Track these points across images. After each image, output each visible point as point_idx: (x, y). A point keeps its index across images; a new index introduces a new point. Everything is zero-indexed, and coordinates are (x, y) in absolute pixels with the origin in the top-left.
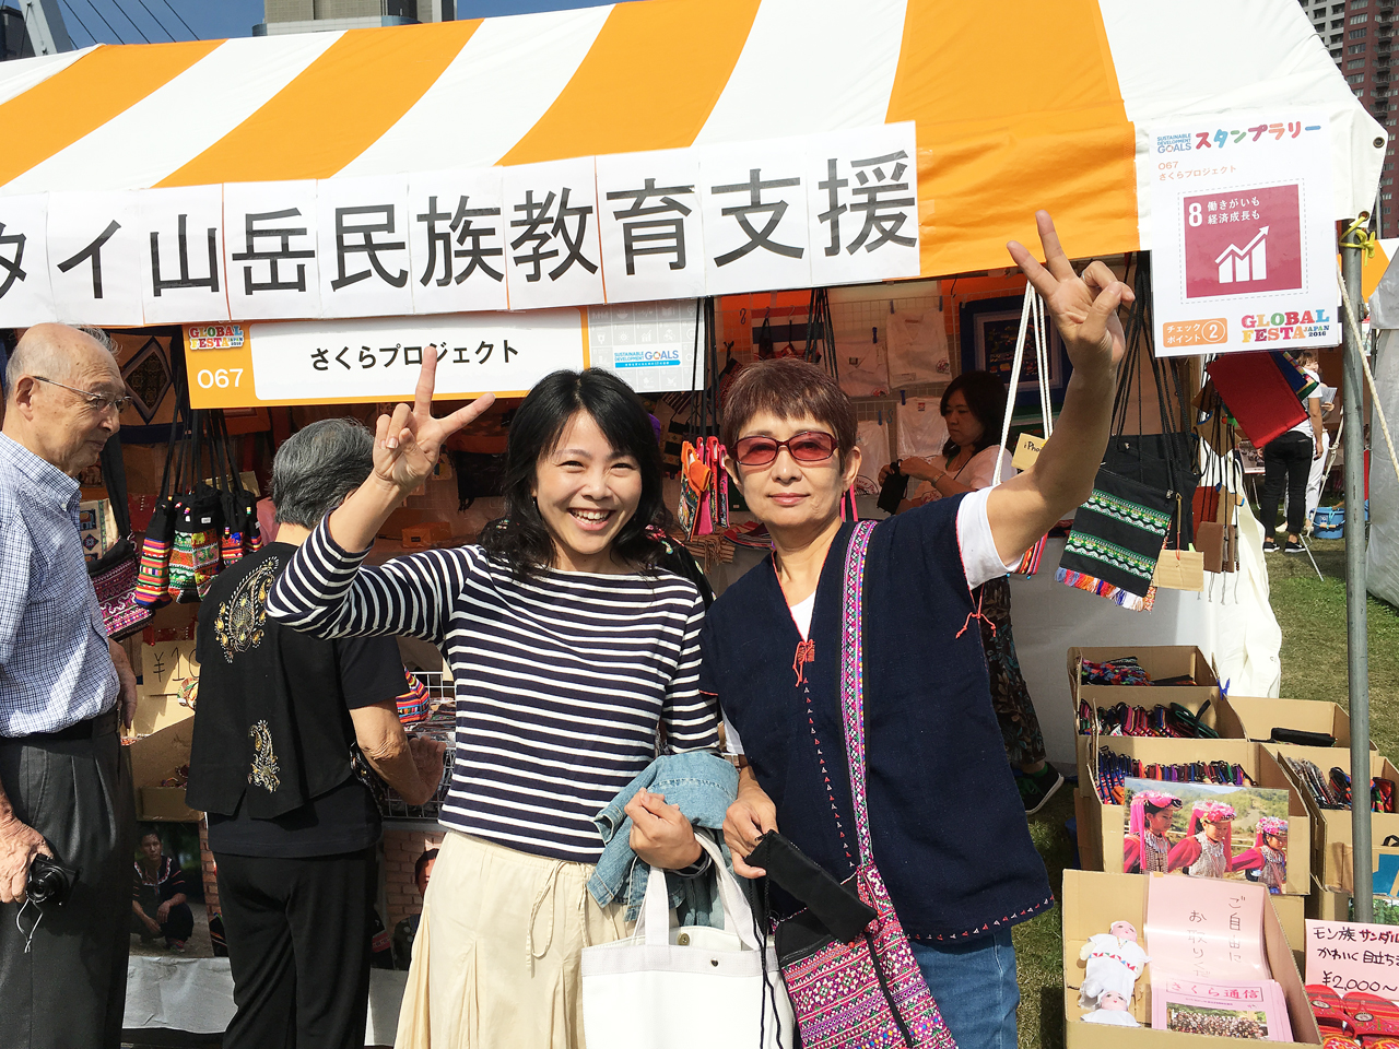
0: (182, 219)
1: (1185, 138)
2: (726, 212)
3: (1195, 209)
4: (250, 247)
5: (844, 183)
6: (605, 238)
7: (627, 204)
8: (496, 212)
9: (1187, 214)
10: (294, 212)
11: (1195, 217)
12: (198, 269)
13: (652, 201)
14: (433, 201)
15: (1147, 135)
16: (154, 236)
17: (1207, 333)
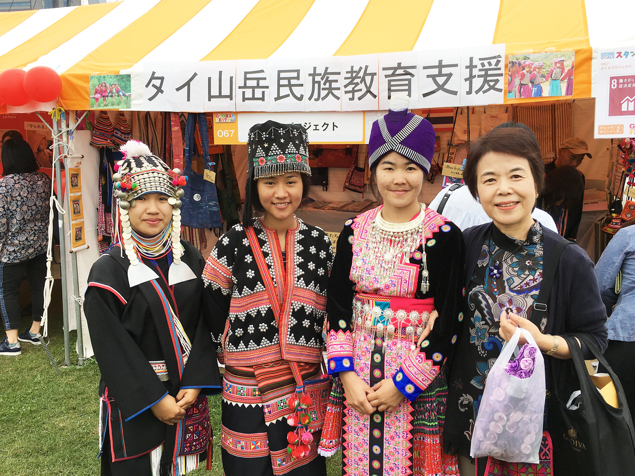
0: (220, 73)
1: (612, 54)
2: (428, 76)
3: (614, 82)
4: (245, 84)
5: (476, 67)
6: (380, 85)
7: (390, 72)
8: (339, 73)
9: (611, 84)
10: (262, 71)
11: (614, 85)
12: (226, 91)
13: (399, 72)
14: (315, 68)
15: (597, 52)
16: (210, 79)
17: (616, 130)
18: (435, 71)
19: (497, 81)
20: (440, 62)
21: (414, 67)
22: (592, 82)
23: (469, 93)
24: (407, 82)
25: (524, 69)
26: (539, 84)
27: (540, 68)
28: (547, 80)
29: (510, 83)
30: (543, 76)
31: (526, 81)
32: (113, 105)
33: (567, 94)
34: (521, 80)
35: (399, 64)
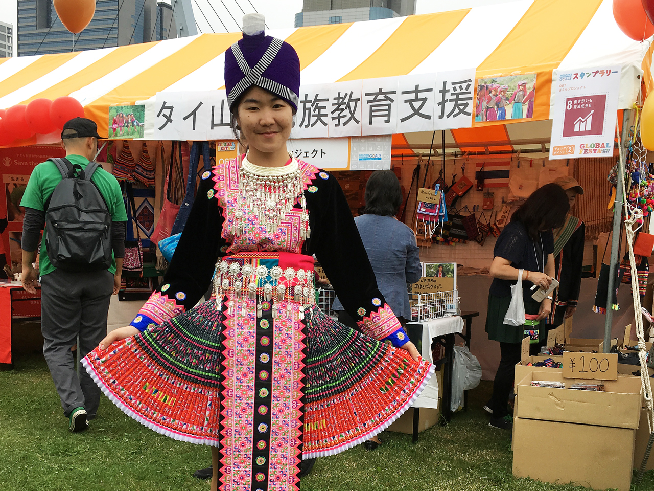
0: (223, 101)
1: (569, 75)
2: (406, 101)
5: (448, 91)
6: (363, 111)
7: (372, 98)
8: (327, 100)
12: (227, 119)
13: (381, 97)
14: (307, 95)
15: (556, 74)
16: (213, 107)
17: (568, 150)
18: (412, 96)
19: (466, 105)
20: (417, 86)
21: (393, 92)
22: (551, 104)
23: (441, 117)
24: (387, 108)
25: (491, 92)
26: (503, 107)
27: (505, 91)
28: (510, 103)
29: (478, 107)
30: (507, 99)
31: (492, 104)
32: (128, 134)
33: (528, 116)
34: (488, 103)
35: (380, 89)
